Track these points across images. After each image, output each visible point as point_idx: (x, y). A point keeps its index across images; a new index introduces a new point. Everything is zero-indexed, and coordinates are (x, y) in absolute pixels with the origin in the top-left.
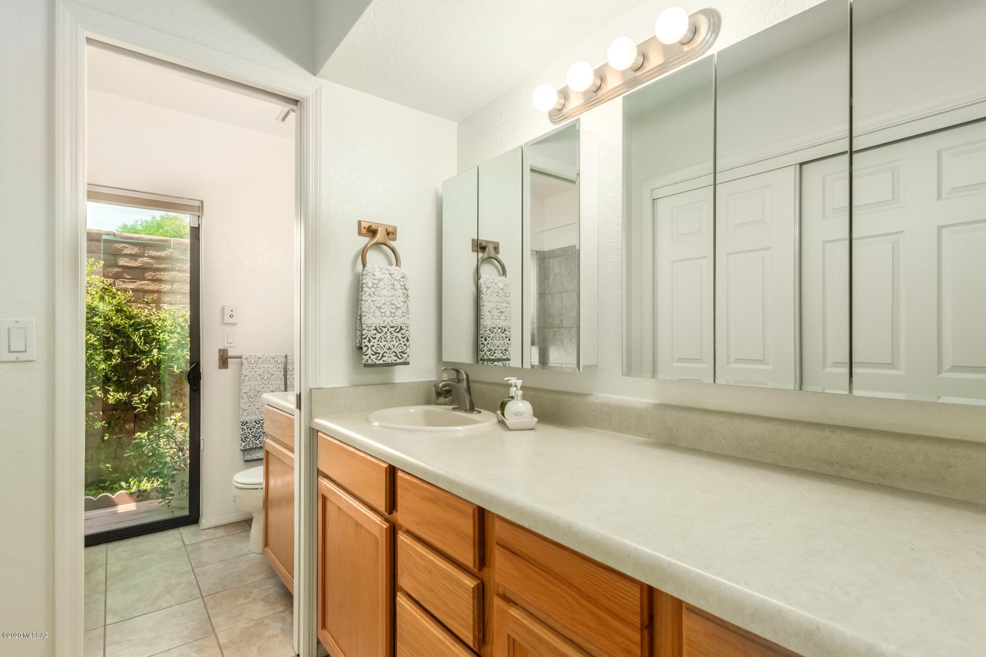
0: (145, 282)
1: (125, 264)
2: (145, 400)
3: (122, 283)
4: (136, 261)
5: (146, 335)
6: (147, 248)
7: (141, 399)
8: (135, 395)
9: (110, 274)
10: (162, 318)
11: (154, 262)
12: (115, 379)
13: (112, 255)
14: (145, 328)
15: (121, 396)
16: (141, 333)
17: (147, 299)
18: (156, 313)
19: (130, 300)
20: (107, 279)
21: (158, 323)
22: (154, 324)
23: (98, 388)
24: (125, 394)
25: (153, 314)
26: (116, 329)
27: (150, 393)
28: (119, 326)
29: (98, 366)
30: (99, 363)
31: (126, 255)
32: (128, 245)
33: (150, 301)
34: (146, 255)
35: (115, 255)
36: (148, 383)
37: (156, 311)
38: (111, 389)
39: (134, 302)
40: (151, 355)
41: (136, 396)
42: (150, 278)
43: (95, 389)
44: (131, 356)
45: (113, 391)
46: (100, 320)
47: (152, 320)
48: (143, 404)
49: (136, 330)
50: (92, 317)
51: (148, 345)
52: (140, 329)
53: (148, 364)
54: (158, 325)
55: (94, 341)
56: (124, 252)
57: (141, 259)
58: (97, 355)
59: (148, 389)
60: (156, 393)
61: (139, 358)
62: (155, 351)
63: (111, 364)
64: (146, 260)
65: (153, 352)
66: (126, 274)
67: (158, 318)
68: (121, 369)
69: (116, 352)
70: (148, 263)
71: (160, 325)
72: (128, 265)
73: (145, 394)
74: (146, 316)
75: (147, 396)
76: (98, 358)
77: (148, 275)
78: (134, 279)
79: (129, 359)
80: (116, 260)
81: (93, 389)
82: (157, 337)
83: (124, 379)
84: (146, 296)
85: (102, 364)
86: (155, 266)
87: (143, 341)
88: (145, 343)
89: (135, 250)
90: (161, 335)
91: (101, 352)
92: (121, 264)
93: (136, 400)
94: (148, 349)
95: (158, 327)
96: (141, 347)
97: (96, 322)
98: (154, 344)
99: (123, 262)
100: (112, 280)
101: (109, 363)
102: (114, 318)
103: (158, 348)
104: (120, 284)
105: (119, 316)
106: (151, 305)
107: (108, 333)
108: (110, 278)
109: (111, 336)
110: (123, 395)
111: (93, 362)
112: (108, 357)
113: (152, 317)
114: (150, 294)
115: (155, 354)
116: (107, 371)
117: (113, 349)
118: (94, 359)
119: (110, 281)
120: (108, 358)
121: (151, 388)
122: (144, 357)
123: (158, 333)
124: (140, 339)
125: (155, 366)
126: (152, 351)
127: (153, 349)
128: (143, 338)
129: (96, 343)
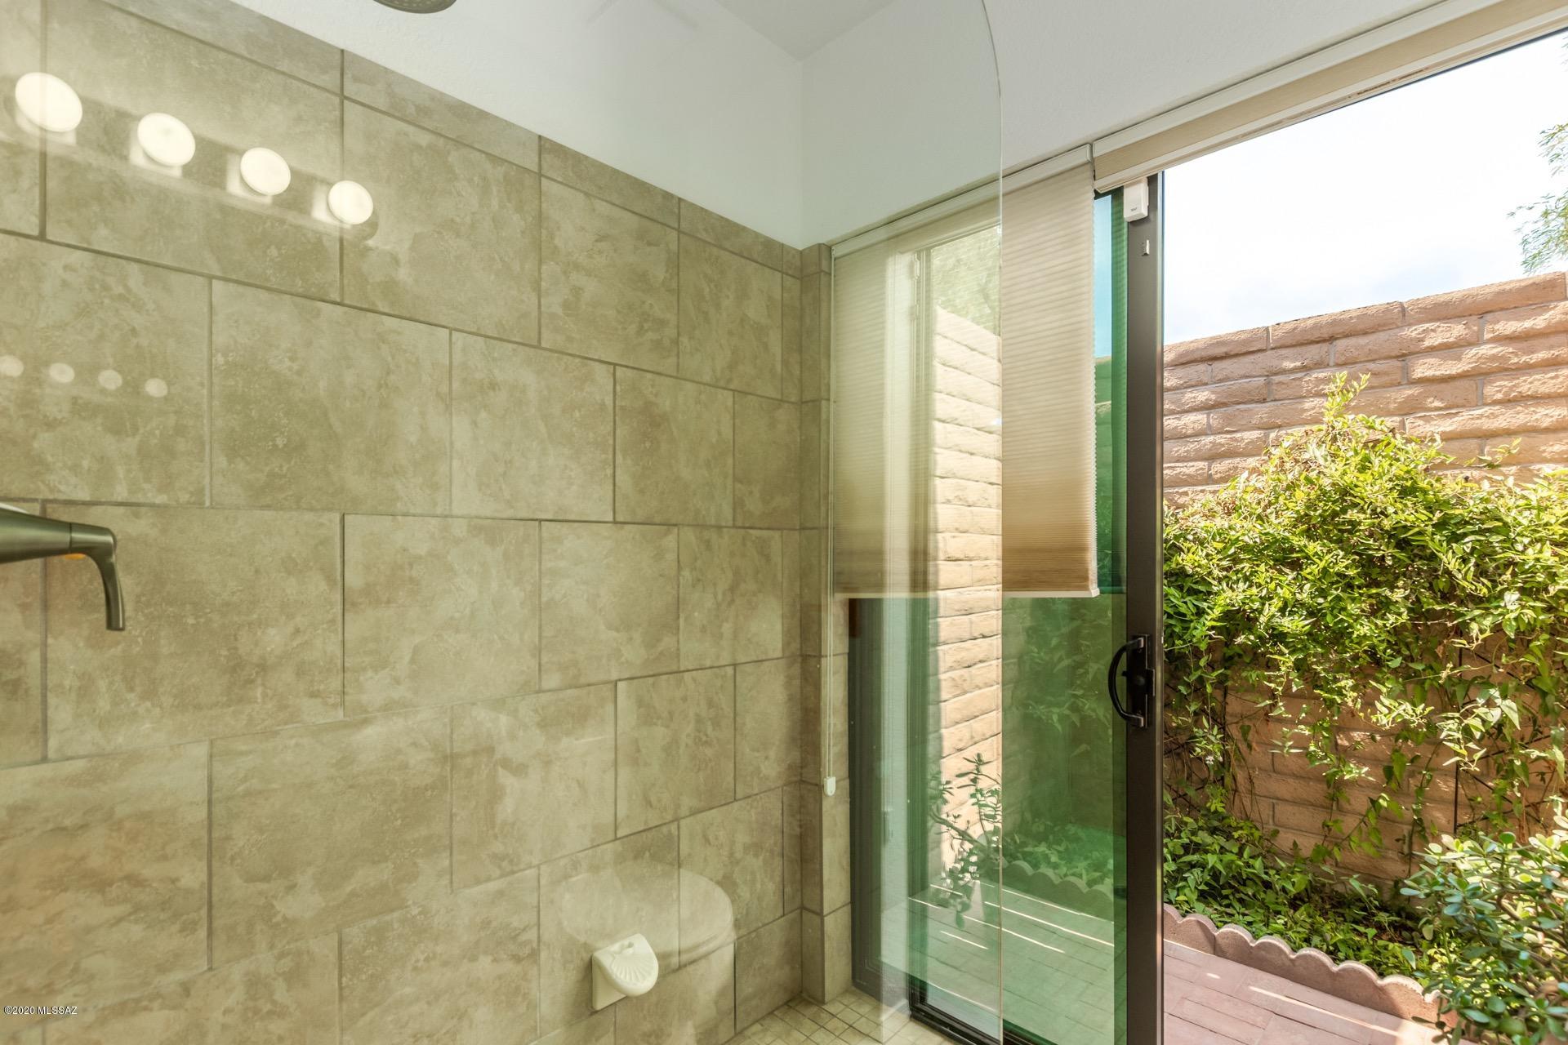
0: (1487, 408)
1: (1429, 373)
2: (1478, 735)
3: (1421, 422)
4: (1459, 359)
5: (1483, 553)
6: (1489, 317)
7: (1467, 731)
8: (1450, 714)
9: (1392, 406)
10: (1534, 503)
11: (1511, 350)
12: (1396, 663)
13: (1397, 357)
14: (1481, 532)
15: (1410, 712)
16: (1470, 545)
17: (1489, 454)
18: (1518, 490)
19: (1442, 462)
20: (1382, 418)
21: (1520, 519)
22: (1509, 520)
23: (1350, 683)
24: (1419, 710)
25: (1505, 492)
26: (1401, 540)
27: (1494, 716)
28: (1406, 528)
29: (1352, 627)
30: (1355, 621)
31: (1432, 350)
32: (1438, 324)
33: (1499, 458)
34: (1487, 336)
35: (1404, 355)
36: (1492, 686)
37: (1516, 485)
38: (1384, 690)
39: (1453, 466)
40: (1497, 608)
41: (1453, 718)
42: (1499, 396)
43: (1342, 683)
44: (1438, 608)
45: (1389, 695)
46: (1362, 516)
47: (1503, 510)
48: (1471, 745)
49: (1456, 538)
50: (1344, 511)
51: (1485, 581)
52: (1465, 535)
53: (1488, 634)
54: (1520, 524)
55: (1346, 567)
56: (1427, 343)
57: (1474, 351)
58: (1353, 600)
59: (1490, 703)
60: (1515, 718)
61: (1463, 615)
62: (1511, 597)
63: (1384, 625)
64: (1487, 350)
65: (1503, 599)
66: (1431, 399)
67: (1522, 502)
68: (1417, 639)
69: (1398, 595)
70: (1494, 358)
71: (1525, 522)
72: (1438, 373)
73: (1478, 716)
74: (1482, 500)
75: (1484, 721)
76: (1353, 608)
77: (1495, 389)
78: (1451, 408)
79: (1432, 615)
80: (1406, 371)
81: (1339, 684)
82: (1518, 559)
83: (1420, 667)
84: (1486, 449)
85: (1362, 625)
86: (1515, 360)
87: (1472, 569)
88: (1481, 572)
89: (1457, 330)
90: (1530, 551)
91: (1361, 595)
92: (1420, 375)
93: (1450, 730)
94: (1485, 590)
95: (1519, 530)
96: (1464, 584)
97: (1351, 522)
98: (1507, 576)
99: (1424, 368)
100: (1398, 419)
101: (1380, 623)
102: (1391, 510)
103: (1522, 590)
104: (1416, 426)
105: (1409, 504)
106: (1504, 469)
107: (1379, 550)
108: (1391, 414)
109: (1388, 552)
110: (1414, 711)
111: (1341, 617)
112: (1381, 607)
113: (1501, 501)
114: (1499, 440)
115: (1510, 607)
116: (1375, 640)
117: (1392, 588)
118: (1344, 609)
119: (1392, 422)
120: (1379, 609)
121: (1499, 701)
122: (1477, 612)
123: (1520, 547)
124: (1465, 561)
125: (1509, 640)
126: (1500, 596)
127: (1507, 589)
128: (1473, 560)
129: (1352, 572)
